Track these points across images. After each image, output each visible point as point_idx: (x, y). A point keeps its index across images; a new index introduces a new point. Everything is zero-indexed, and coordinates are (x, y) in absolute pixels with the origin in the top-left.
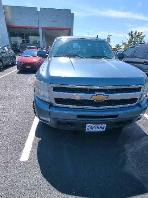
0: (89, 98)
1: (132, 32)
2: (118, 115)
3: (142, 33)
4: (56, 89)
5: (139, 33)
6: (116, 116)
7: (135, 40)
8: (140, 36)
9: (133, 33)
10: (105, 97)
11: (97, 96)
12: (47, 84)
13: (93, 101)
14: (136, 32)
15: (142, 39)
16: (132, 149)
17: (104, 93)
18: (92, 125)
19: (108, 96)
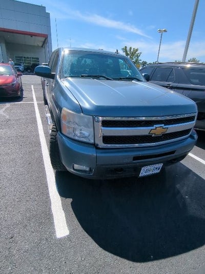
0: (147, 133)
1: (126, 47)
2: (175, 151)
3: (137, 50)
4: (106, 124)
5: (134, 49)
6: (173, 152)
7: (130, 57)
8: (135, 53)
9: (128, 49)
10: (164, 130)
11: (156, 129)
12: (91, 117)
13: (151, 136)
14: (131, 48)
15: (138, 56)
16: (185, 188)
17: (163, 125)
18: (149, 167)
19: (167, 128)
